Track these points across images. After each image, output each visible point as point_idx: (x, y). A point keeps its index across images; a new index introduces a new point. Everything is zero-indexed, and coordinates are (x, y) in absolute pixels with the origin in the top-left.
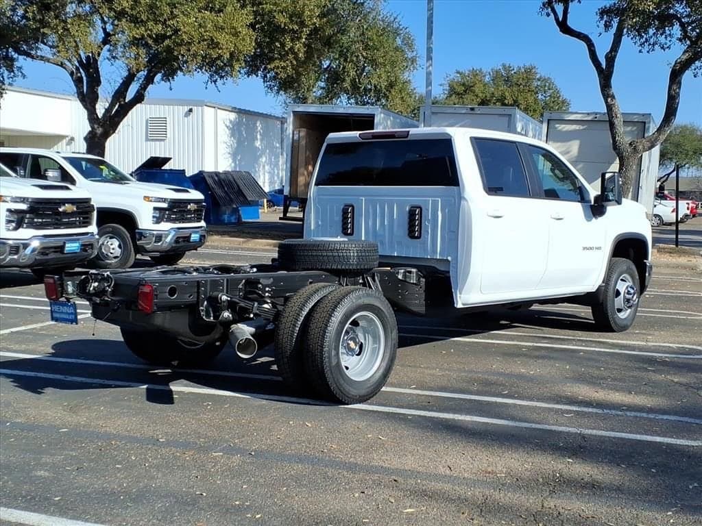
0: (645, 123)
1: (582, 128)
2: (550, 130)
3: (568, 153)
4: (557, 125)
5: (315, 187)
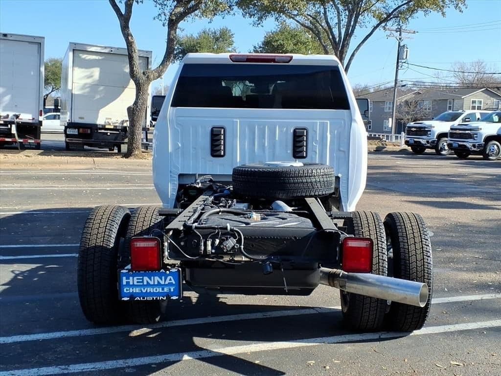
0: (148, 58)
1: (100, 58)
2: (76, 58)
3: (92, 76)
4: (81, 55)
5: (172, 107)
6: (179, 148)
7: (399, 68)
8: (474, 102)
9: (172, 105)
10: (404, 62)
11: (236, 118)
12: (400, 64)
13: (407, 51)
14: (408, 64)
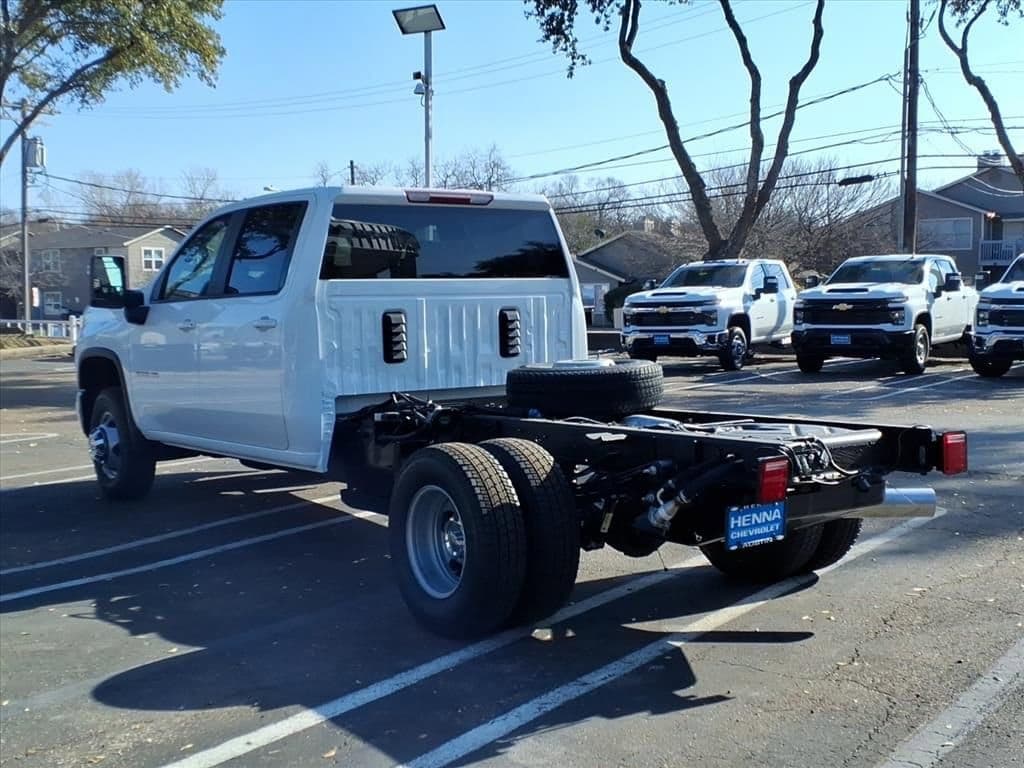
5: (322, 281)
6: (334, 350)
7: (28, 184)
8: (148, 253)
9: (322, 277)
10: (40, 173)
11: (420, 296)
12: (30, 176)
13: (42, 150)
14: (46, 175)
